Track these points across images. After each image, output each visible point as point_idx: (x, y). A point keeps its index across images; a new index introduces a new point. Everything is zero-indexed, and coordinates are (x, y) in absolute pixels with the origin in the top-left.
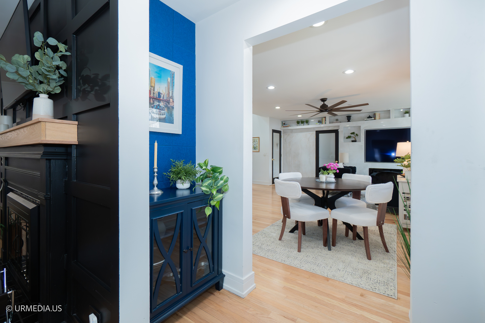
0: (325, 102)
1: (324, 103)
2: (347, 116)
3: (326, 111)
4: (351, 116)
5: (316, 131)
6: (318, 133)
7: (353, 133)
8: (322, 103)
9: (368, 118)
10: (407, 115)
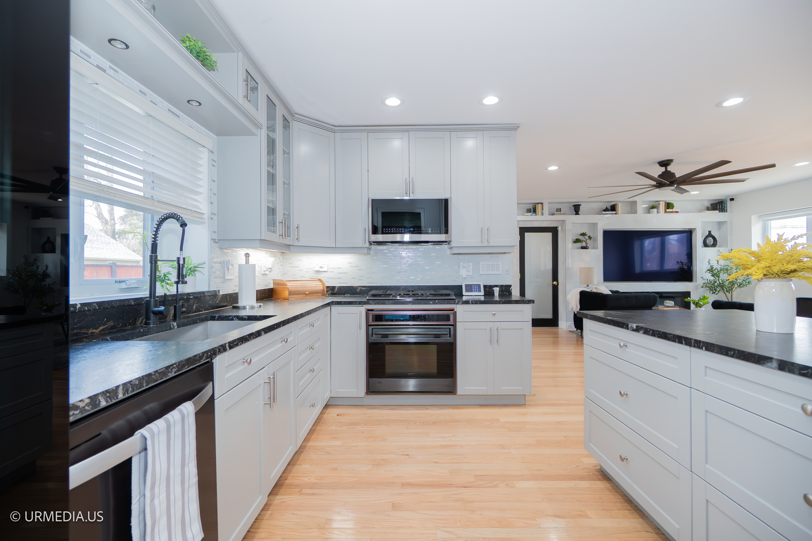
0: (669, 168)
1: (666, 169)
2: (574, 206)
3: (671, 184)
4: (580, 205)
5: (521, 228)
6: (523, 231)
7: (583, 234)
8: (663, 169)
9: (604, 211)
10: (655, 210)
